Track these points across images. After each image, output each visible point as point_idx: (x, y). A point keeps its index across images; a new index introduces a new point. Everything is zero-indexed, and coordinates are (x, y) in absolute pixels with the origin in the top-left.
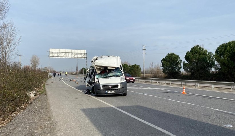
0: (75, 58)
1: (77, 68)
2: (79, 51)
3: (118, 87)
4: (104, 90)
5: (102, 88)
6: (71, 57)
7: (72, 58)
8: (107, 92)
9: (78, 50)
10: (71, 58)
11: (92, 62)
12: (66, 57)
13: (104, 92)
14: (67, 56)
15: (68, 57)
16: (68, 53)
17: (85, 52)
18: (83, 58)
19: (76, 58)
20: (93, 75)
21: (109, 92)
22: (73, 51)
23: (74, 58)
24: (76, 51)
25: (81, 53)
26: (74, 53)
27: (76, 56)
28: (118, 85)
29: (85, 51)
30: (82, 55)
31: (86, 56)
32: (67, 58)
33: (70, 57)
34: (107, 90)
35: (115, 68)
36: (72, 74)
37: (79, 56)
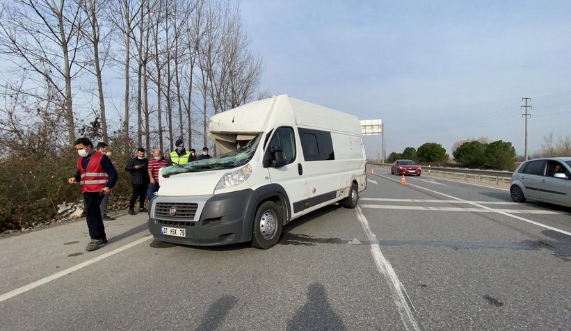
9: (367, 121)
18: (377, 134)
25: (372, 126)
31: (383, 129)
37: (369, 130)
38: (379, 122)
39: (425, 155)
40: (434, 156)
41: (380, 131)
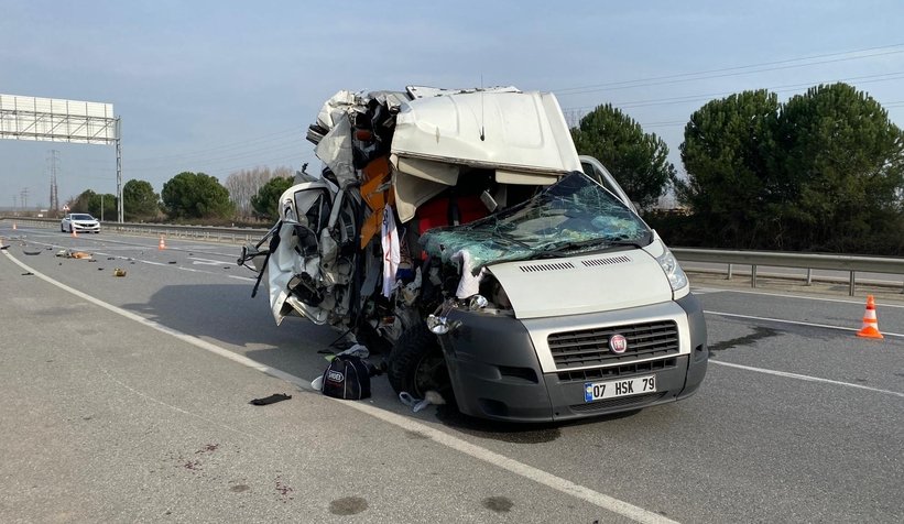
0: (56, 140)
1: (54, 190)
2: (77, 107)
3: (675, 345)
4: (563, 376)
5: (547, 362)
6: (36, 135)
7: (40, 138)
8: (590, 390)
9: (70, 102)
10: (33, 138)
11: (323, 130)
12: (8, 133)
13: (564, 393)
14: (14, 130)
15: (15, 134)
16: (15, 113)
17: (110, 115)
18: (101, 142)
19: (65, 140)
20: (325, 233)
21: (610, 389)
22: (43, 104)
23: (50, 139)
24: (60, 106)
25: (88, 118)
26: (52, 115)
27: (62, 130)
28: (672, 325)
29: (110, 107)
30: (97, 129)
31: (117, 132)
32: (11, 137)
33: (31, 134)
34: (596, 374)
35: (552, 181)
36: (28, 216)
37: (77, 128)
38: (109, 111)
39: (184, 200)
40: (205, 203)
41: (110, 134)
